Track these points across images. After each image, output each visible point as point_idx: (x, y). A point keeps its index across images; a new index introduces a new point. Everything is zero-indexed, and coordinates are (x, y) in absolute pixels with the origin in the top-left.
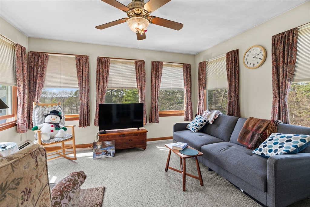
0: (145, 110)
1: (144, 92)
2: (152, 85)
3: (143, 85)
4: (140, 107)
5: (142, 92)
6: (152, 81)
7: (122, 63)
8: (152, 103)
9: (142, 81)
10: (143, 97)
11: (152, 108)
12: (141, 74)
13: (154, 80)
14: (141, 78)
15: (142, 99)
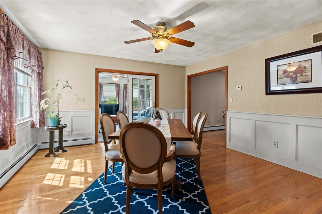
0: (120, 108)
1: (120, 99)
2: (124, 96)
3: (119, 96)
4: (117, 106)
5: (118, 99)
6: (124, 94)
7: (109, 85)
8: (124, 104)
9: (118, 94)
10: (119, 102)
11: (124, 106)
12: (118, 90)
13: (125, 94)
14: (118, 93)
15: (118, 103)
